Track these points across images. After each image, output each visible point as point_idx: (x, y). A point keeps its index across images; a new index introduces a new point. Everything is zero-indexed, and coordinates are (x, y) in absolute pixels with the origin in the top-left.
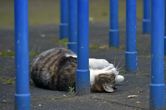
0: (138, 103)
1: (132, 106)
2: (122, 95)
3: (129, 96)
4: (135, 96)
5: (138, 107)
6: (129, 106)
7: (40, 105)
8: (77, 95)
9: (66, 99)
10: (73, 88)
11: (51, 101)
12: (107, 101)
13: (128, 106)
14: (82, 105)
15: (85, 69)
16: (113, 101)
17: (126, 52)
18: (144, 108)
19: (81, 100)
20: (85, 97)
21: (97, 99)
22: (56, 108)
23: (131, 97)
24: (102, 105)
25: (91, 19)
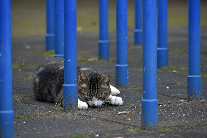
0: (129, 120)
1: (122, 124)
2: (112, 111)
3: (120, 113)
4: (126, 112)
5: (130, 124)
6: (120, 123)
7: (25, 123)
8: (64, 111)
9: (53, 116)
10: (60, 104)
11: (36, 118)
12: (97, 118)
13: (118, 123)
14: (69, 122)
15: (72, 84)
16: (102, 118)
17: (117, 65)
18: (135, 125)
19: (68, 116)
20: (72, 114)
21: (86, 116)
22: (41, 126)
23: (122, 114)
24: (91, 123)
25: (79, 29)
